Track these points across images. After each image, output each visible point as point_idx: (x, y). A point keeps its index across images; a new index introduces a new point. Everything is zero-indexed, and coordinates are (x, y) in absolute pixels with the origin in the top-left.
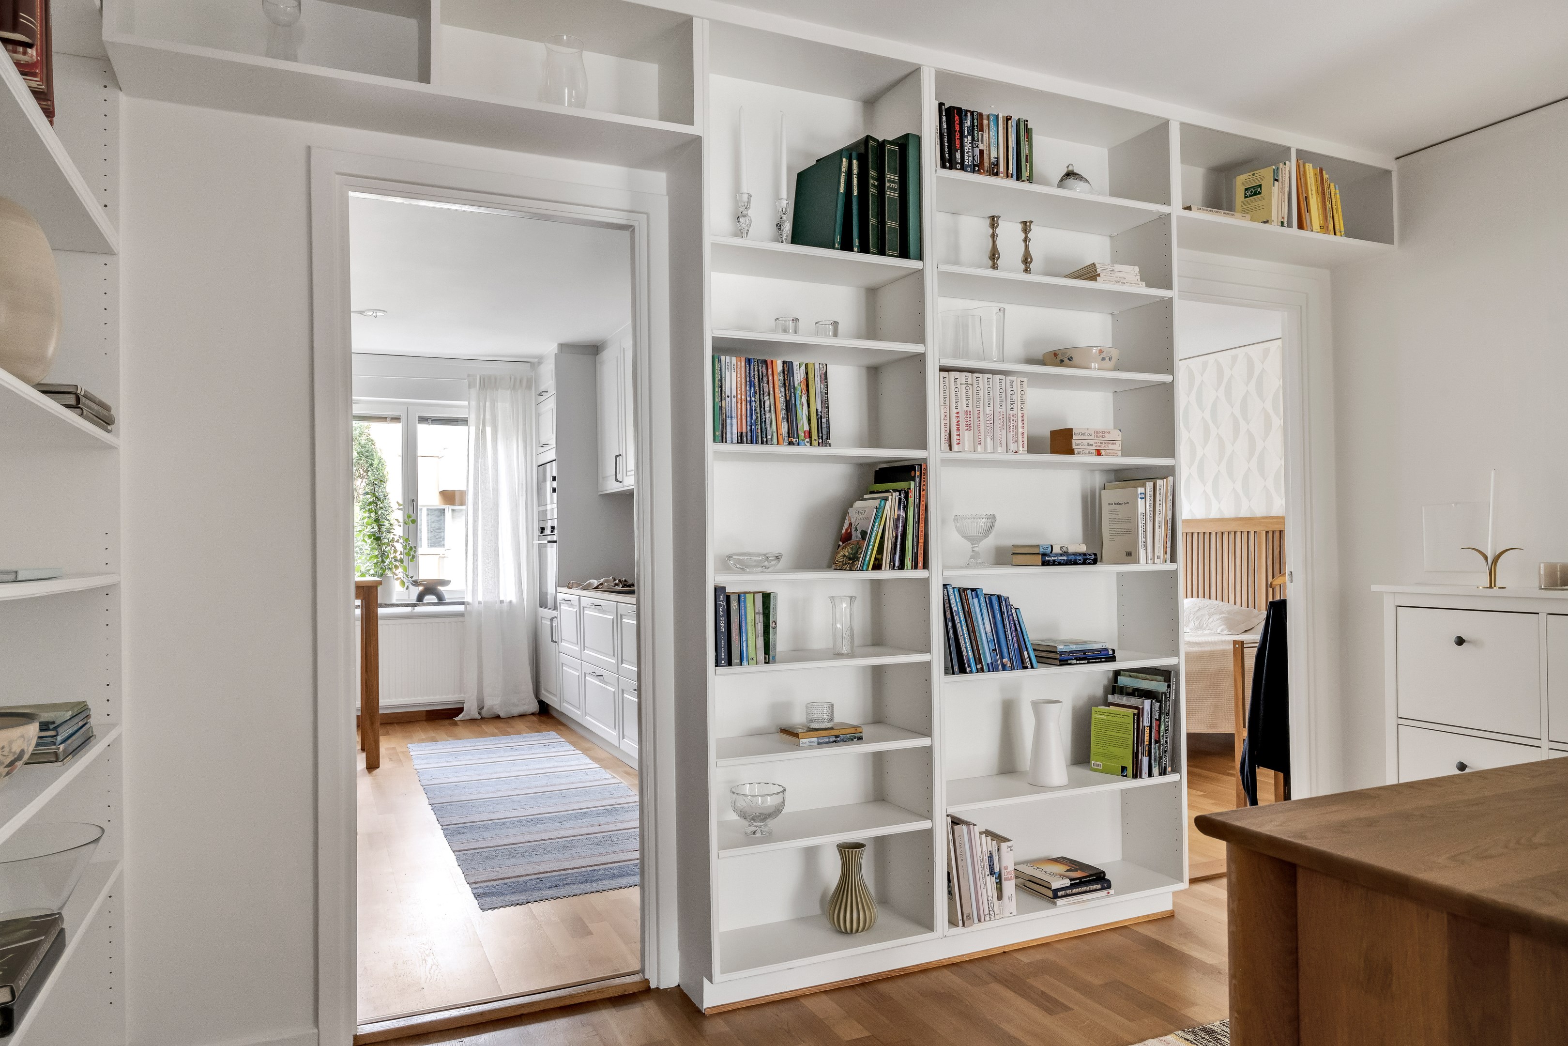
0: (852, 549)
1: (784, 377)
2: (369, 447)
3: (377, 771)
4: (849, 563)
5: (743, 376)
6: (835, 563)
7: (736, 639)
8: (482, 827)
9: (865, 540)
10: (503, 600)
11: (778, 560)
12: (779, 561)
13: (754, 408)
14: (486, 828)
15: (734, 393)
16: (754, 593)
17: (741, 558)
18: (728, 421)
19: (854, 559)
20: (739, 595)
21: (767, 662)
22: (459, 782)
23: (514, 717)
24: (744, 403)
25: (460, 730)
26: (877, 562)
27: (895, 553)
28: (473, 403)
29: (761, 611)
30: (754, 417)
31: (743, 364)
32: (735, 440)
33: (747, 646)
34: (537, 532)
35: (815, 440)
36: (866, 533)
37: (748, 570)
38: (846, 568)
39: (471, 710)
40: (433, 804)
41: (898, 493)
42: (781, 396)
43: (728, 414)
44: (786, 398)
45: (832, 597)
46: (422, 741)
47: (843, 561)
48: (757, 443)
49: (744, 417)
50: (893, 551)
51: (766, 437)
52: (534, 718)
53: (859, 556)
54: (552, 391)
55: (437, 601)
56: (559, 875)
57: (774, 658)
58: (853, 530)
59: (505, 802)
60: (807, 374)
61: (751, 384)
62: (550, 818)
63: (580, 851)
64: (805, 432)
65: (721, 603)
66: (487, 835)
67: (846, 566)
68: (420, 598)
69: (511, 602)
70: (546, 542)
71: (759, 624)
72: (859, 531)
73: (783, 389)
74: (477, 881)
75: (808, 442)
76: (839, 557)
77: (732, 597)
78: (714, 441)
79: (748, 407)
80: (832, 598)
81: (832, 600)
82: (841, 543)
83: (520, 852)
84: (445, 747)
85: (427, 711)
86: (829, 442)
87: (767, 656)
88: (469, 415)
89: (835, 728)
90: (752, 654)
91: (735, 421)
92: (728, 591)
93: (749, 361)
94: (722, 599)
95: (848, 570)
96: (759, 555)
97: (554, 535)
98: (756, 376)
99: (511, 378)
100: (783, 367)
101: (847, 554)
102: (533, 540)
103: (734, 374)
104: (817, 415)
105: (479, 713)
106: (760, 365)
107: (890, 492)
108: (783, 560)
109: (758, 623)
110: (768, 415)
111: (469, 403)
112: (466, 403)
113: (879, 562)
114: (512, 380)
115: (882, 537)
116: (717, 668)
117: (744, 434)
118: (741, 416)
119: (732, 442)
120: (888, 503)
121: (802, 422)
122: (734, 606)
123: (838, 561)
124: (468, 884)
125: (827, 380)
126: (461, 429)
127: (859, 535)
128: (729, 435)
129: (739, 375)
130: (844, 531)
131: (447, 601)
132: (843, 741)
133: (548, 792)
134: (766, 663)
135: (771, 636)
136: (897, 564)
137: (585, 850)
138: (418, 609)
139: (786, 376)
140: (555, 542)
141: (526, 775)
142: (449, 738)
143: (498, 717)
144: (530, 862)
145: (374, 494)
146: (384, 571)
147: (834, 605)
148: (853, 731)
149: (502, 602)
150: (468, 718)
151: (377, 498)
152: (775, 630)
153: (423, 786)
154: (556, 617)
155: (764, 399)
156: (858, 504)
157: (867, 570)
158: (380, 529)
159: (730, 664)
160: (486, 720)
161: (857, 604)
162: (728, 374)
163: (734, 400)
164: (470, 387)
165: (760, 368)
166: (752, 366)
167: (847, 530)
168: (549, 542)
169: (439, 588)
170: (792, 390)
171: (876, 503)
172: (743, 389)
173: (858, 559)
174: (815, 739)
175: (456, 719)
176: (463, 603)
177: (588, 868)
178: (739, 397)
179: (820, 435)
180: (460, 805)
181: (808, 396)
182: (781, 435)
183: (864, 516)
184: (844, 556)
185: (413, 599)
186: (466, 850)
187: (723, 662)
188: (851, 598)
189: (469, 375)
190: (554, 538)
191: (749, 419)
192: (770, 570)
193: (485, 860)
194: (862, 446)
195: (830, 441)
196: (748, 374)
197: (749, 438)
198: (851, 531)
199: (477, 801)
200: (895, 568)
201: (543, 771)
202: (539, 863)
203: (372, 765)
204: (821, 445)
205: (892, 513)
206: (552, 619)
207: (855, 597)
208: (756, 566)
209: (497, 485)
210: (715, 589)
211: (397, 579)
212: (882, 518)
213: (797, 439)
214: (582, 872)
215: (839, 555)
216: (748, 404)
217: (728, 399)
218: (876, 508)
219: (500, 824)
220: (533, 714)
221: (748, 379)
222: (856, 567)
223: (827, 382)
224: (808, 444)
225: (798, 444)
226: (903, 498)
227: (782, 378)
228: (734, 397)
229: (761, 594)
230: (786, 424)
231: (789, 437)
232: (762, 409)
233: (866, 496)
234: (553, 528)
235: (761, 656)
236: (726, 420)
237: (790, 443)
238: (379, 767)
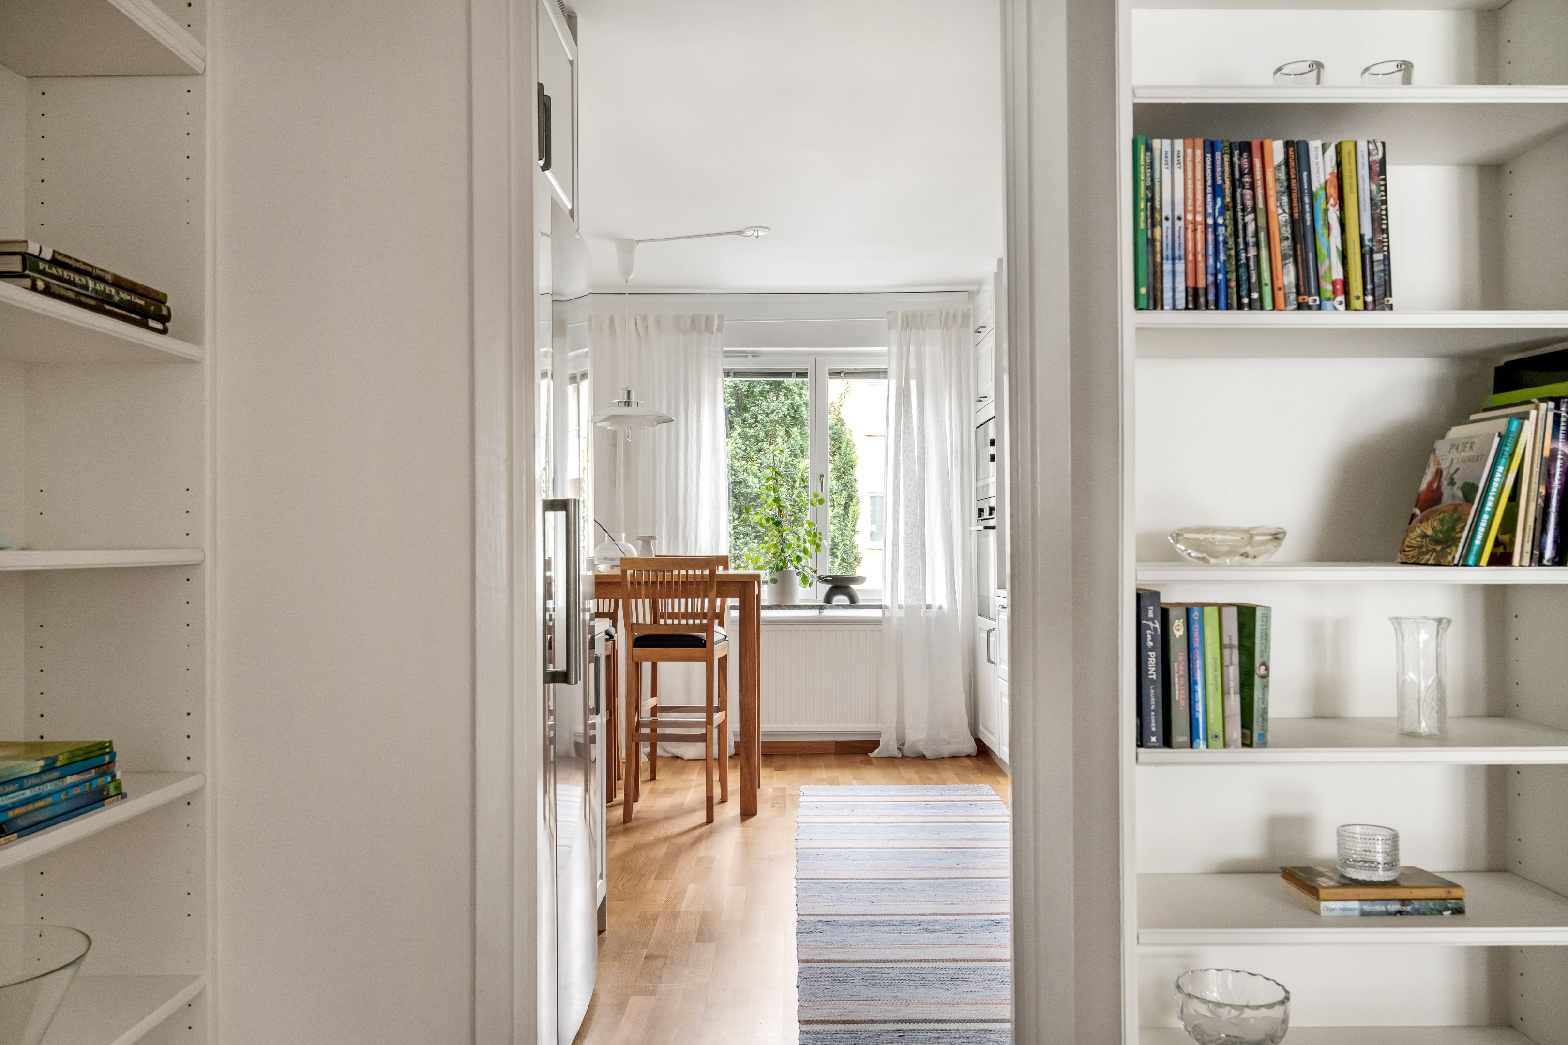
0: (1442, 521)
1: (1288, 173)
2: (837, 429)
3: (753, 819)
4: (1434, 550)
5: (1199, 175)
6: (1404, 551)
7: (1182, 696)
8: (849, 924)
9: (1473, 503)
10: (931, 605)
11: (1276, 541)
12: (1279, 545)
13: (1221, 238)
14: (853, 927)
15: (1179, 211)
16: (1220, 607)
17: (1201, 537)
18: (1167, 266)
19: (1447, 541)
20: (1188, 610)
21: (1248, 742)
22: (843, 848)
23: (943, 758)
24: (1200, 228)
25: (870, 773)
26: (1501, 550)
27: (1544, 530)
28: (894, 349)
29: (1235, 641)
30: (1222, 257)
31: (1199, 153)
32: (1181, 303)
33: (1206, 711)
34: (975, 513)
35: (1358, 298)
36: (1475, 488)
37: (1213, 561)
38: (1428, 560)
39: (888, 745)
40: (800, 879)
41: (1552, 405)
42: (1280, 211)
43: (1167, 252)
44: (1291, 215)
45: (1396, 618)
46: (821, 782)
47: (1421, 547)
48: (1228, 307)
49: (1200, 258)
50: (1539, 527)
51: (1249, 296)
52: (968, 762)
53: (1458, 535)
54: (991, 325)
55: (848, 603)
56: (931, 1031)
57: (1263, 736)
58: (1445, 483)
59: (893, 887)
60: (1339, 164)
61: (1217, 191)
62: (945, 924)
63: (974, 990)
64: (1334, 283)
65: (1150, 623)
66: (852, 939)
67: (1427, 557)
68: (828, 599)
69: (940, 607)
70: (982, 528)
71: (1231, 668)
72: (1459, 483)
73: (1285, 199)
74: (811, 1019)
75: (1341, 303)
76: (1413, 538)
77: (1173, 613)
78: (1137, 307)
79: (1211, 237)
80: (1397, 621)
81: (1396, 625)
82: (1417, 511)
83: (887, 976)
84: (844, 794)
85: (837, 743)
86: (1388, 301)
87: (1247, 732)
88: (889, 366)
89: (1402, 883)
90: (1215, 726)
91: (1180, 266)
92: (1165, 599)
93: (1211, 147)
94: (1151, 615)
95: (1432, 565)
96: (1236, 530)
97: (993, 518)
98: (1227, 175)
99: (941, 313)
100: (1287, 153)
101: (1430, 532)
102: (971, 526)
103: (1179, 173)
104: (1362, 245)
105: (899, 749)
106: (1236, 153)
107: (1533, 403)
108: (1286, 542)
109: (1227, 666)
110: (1252, 252)
111: (889, 350)
112: (885, 349)
113: (1505, 548)
114: (944, 315)
115: (1514, 497)
116: (1141, 750)
117: (1201, 293)
118: (1195, 255)
119: (1174, 308)
120: (1529, 426)
121: (1327, 262)
122: (1178, 629)
123: (1409, 547)
124: (799, 1021)
125: (1385, 174)
126: (879, 385)
127: (1459, 494)
128: (1167, 295)
129: (1190, 174)
130: (1424, 486)
131: (861, 603)
132: (1418, 912)
133: (955, 878)
134: (1244, 745)
135: (1257, 693)
136: (1549, 553)
137: (981, 990)
138: (828, 613)
139: (1292, 172)
140: (994, 528)
141: (934, 848)
142: (854, 782)
143: (923, 757)
144: (896, 999)
145: (774, 468)
146: (785, 563)
147: (1400, 634)
148: (1440, 893)
149: (928, 607)
150: (886, 755)
151: (776, 472)
152: (1264, 680)
153: (797, 849)
154: (994, 630)
155: (1243, 220)
156: (1457, 432)
157: (1477, 564)
158: (780, 511)
159: (1167, 742)
160: (908, 759)
161: (1453, 638)
162: (1166, 174)
163: (1179, 224)
164: (889, 329)
165: (1236, 159)
166: (1218, 155)
167: (1430, 484)
168: (986, 528)
169: (852, 586)
170: (1307, 200)
171: (1500, 425)
172: (1200, 202)
173: (1455, 542)
174: (1355, 905)
175: (871, 755)
176: (880, 607)
177: (977, 1024)
178: (1190, 217)
179: (1369, 287)
180: (833, 885)
181: (1342, 209)
182: (1280, 289)
183: (1468, 454)
184: (1424, 536)
185: (821, 601)
186: (816, 961)
187: (1153, 739)
188: (1439, 621)
189: (888, 313)
190: (991, 523)
191: (1211, 261)
192: (1259, 561)
193: (835, 983)
194: (1465, 305)
195: (1391, 301)
196: (1209, 172)
197: (1211, 297)
198: (1439, 487)
199: (857, 881)
200: (1545, 562)
201: (958, 844)
202: (908, 1002)
203: (748, 811)
204: (1370, 307)
205: (1539, 445)
206: (989, 632)
207: (1449, 621)
208: (1230, 553)
209: (924, 454)
210: (1139, 597)
211: (798, 574)
212: (1512, 456)
213: (1317, 298)
214: (967, 1030)
215: (1413, 535)
216: (1210, 230)
217: (1167, 224)
218: (1500, 435)
219: (874, 924)
220: (968, 756)
221: (1209, 183)
222: (1450, 558)
223: (1385, 180)
224: (1343, 306)
225: (1319, 308)
226: (1563, 414)
227: (1282, 176)
228: (1179, 218)
229: (1235, 609)
230: (1291, 268)
231: (1298, 293)
232: (1241, 240)
233: (1473, 417)
234: (992, 509)
235: (1235, 732)
236: (1162, 264)
237: (1300, 307)
238: (755, 815)
